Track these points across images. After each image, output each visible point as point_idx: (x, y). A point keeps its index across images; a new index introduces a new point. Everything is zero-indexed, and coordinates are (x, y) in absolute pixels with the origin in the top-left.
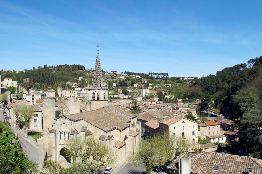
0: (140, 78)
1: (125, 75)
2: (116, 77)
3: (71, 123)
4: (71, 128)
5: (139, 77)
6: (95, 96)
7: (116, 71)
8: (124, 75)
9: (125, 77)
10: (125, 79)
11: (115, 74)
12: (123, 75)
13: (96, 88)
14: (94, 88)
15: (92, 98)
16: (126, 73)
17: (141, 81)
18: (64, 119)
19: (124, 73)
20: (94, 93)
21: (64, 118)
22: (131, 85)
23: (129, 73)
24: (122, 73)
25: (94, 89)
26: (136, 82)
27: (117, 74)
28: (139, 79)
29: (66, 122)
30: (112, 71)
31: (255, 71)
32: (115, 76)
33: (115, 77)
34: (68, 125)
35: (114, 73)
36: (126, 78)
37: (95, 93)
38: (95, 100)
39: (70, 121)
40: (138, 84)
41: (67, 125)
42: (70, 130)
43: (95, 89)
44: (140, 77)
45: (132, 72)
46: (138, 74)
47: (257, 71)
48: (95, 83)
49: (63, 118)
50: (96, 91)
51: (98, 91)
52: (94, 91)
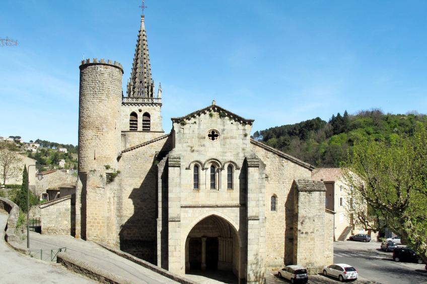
0: (66, 152)
1: (38, 145)
2: (20, 147)
3: (241, 132)
4: (243, 150)
5: (65, 150)
6: (137, 121)
7: (19, 138)
8: (36, 145)
9: (39, 149)
10: (39, 152)
11: (18, 142)
12: (33, 146)
13: (140, 101)
14: (135, 101)
15: (129, 125)
16: (38, 141)
17: (70, 158)
18: (213, 118)
19: (34, 141)
20: (134, 114)
21: (216, 114)
22: (52, 163)
23: (45, 143)
24: (31, 141)
25: (134, 104)
26: (62, 159)
27: (22, 142)
28: (66, 155)
29: (223, 130)
30: (10, 137)
31: (286, 142)
32: (17, 145)
33: (17, 148)
34: (232, 138)
35: (15, 141)
36: (41, 150)
37: (138, 112)
38: (139, 130)
39: (240, 126)
40: (66, 161)
41: (225, 138)
42: (238, 154)
43: (138, 104)
44: (68, 150)
45: (51, 142)
46: (63, 146)
47: (288, 143)
48: (136, 90)
49: (211, 115)
50: (141, 107)
51: (145, 109)
52: (135, 109)
